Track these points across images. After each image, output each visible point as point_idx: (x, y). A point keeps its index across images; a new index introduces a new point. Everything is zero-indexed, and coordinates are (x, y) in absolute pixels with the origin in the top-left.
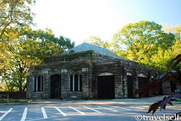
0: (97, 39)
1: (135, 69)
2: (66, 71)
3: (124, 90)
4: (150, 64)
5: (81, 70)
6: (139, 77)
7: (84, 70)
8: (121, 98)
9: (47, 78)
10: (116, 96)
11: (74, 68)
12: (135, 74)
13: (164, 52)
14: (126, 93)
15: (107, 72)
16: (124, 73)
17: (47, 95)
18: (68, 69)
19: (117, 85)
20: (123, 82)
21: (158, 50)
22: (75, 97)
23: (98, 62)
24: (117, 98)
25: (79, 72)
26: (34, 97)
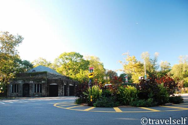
0: (44, 60)
1: (68, 82)
2: (32, 82)
3: (62, 92)
4: (75, 78)
5: (41, 82)
6: (70, 86)
7: (43, 82)
8: (61, 96)
9: (21, 85)
10: (59, 95)
11: (37, 80)
12: (68, 84)
13: (83, 71)
14: (64, 93)
15: (55, 83)
16: (63, 84)
17: (21, 94)
18: (33, 81)
19: (59, 90)
20: (62, 88)
21: (80, 71)
22: (38, 95)
23: (49, 78)
24: (60, 96)
25: (40, 83)
26: (12, 96)
